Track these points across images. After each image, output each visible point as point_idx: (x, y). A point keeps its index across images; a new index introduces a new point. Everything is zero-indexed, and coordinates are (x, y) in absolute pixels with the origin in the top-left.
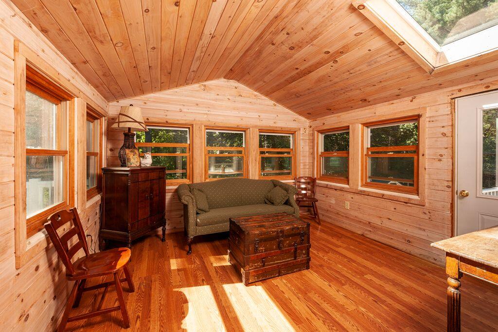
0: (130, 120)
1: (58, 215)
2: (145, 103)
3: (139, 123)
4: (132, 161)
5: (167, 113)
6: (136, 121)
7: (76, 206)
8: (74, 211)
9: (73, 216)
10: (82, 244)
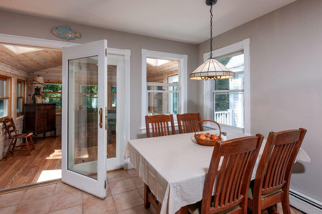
0: (37, 83)
1: (6, 119)
2: (47, 73)
3: (42, 84)
4: (38, 100)
5: (59, 77)
6: (40, 83)
7: (12, 117)
8: (12, 119)
9: (11, 120)
10: (14, 130)
